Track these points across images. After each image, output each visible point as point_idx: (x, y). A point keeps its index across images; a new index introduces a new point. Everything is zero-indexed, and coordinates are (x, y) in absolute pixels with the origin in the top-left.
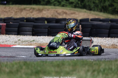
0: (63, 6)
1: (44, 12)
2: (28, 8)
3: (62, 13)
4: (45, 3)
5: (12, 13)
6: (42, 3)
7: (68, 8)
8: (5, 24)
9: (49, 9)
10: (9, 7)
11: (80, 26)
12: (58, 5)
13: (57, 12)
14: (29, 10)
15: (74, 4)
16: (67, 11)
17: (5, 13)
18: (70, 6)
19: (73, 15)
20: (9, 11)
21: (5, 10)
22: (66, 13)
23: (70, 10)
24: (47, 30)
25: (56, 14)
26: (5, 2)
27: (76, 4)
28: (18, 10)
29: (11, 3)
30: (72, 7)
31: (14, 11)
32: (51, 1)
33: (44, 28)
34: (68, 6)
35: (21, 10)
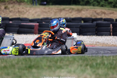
0: (102, 6)
1: (83, 12)
2: (68, 8)
3: (100, 13)
4: (84, 3)
5: (52, 13)
6: (81, 3)
7: (107, 8)
8: (38, 24)
9: (88, 9)
10: (48, 8)
11: (111, 25)
12: (97, 6)
13: (95, 12)
14: (68, 11)
15: (113, 4)
16: (106, 11)
17: (44, 13)
18: (109, 6)
19: (112, 15)
20: (49, 11)
21: (44, 10)
22: (105, 13)
23: (109, 9)
24: (78, 29)
25: (95, 14)
26: (45, 3)
27: (115, 4)
28: (57, 11)
29: (51, 4)
30: (111, 7)
31: (53, 11)
32: (90, 2)
33: (75, 28)
34: (107, 6)
35: (61, 10)
